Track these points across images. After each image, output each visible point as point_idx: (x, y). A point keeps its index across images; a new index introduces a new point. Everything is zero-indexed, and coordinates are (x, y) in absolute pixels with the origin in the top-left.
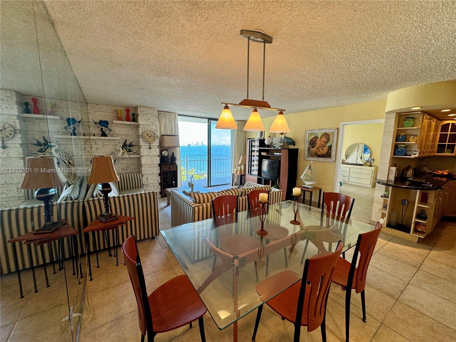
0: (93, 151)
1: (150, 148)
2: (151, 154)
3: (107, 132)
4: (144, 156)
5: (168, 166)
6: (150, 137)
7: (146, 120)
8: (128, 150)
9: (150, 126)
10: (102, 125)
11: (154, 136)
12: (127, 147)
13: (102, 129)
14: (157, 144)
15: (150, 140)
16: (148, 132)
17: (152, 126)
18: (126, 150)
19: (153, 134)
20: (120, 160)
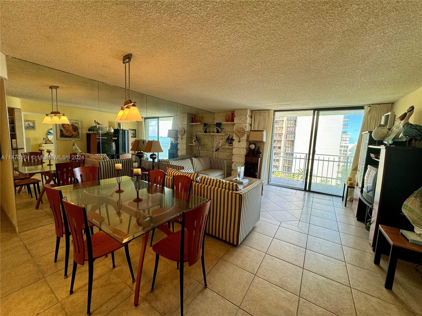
0: (214, 142)
1: (239, 142)
2: (240, 147)
3: (220, 130)
4: (235, 148)
5: (251, 158)
6: (239, 132)
7: (239, 119)
8: (229, 143)
9: (242, 124)
10: (217, 126)
11: (243, 132)
12: (229, 140)
13: (217, 128)
14: (245, 138)
15: (239, 135)
16: (239, 128)
17: (243, 124)
18: (228, 142)
19: (242, 130)
20: (226, 150)
